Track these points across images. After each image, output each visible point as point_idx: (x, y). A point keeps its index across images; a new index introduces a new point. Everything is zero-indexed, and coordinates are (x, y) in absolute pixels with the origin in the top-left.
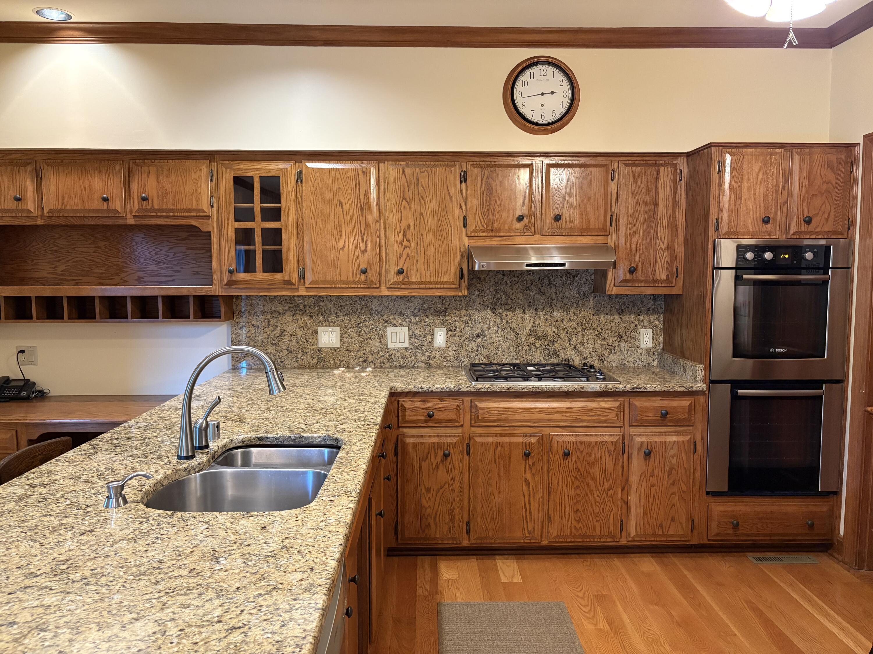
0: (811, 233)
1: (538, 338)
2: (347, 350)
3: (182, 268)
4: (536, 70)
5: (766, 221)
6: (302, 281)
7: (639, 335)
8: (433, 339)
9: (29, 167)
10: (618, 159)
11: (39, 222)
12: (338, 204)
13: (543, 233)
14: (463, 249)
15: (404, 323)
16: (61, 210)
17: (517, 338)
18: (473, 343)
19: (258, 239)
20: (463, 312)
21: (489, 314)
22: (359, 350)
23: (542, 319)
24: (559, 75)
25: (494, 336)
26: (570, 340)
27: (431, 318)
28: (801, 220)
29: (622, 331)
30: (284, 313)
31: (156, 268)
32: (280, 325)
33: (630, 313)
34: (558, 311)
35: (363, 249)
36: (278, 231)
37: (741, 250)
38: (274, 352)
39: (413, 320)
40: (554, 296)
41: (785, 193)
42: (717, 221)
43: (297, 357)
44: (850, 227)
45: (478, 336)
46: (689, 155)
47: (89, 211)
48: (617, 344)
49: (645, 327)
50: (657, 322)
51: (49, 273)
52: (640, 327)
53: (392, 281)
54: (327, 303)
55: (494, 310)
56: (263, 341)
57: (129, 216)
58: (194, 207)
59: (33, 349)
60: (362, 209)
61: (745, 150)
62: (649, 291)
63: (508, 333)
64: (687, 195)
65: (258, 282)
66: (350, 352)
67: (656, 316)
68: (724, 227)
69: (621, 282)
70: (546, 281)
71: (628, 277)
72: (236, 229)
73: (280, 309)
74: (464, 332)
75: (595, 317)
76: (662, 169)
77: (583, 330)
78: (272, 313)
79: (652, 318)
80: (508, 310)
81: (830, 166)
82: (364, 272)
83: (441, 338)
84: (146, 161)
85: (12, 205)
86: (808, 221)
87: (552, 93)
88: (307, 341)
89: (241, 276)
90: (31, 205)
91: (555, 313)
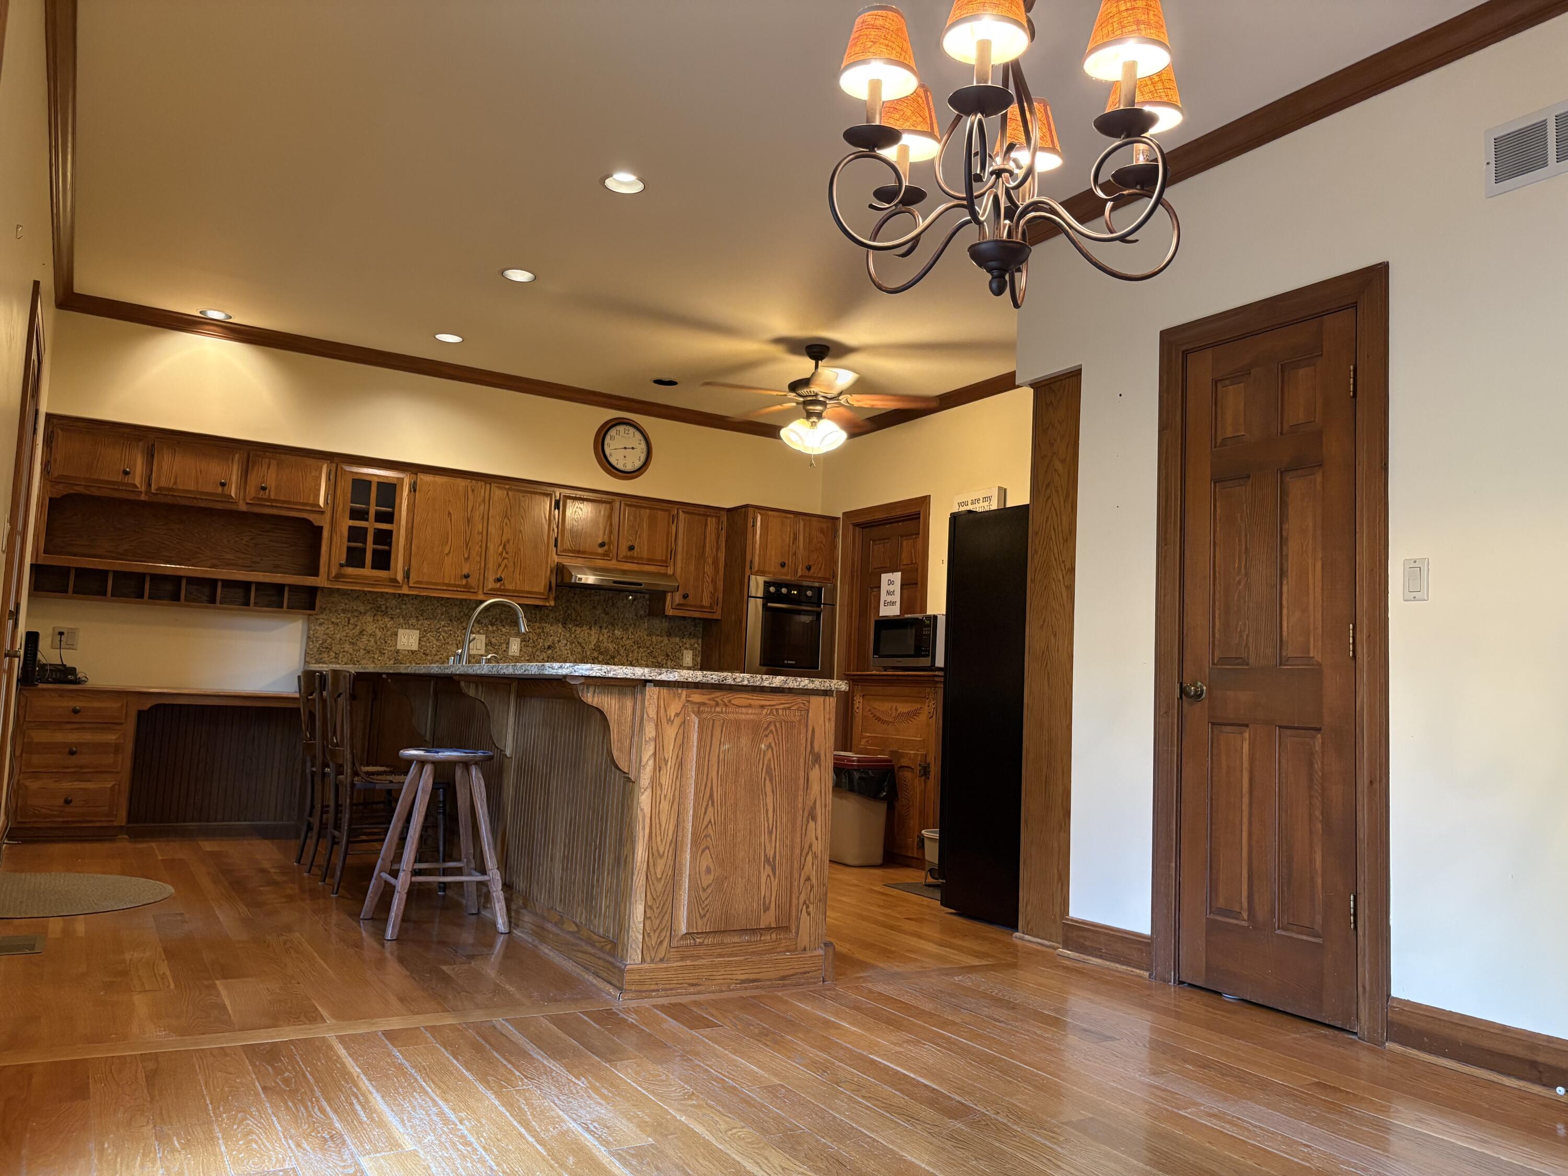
0: (811, 577)
1: (601, 653)
2: (424, 654)
3: (262, 560)
4: (621, 428)
5: (783, 565)
6: (406, 580)
7: (682, 655)
8: (507, 648)
9: (141, 444)
10: (679, 506)
11: (143, 497)
12: (447, 514)
13: (619, 559)
14: (553, 566)
15: (481, 631)
16: (172, 489)
17: (583, 652)
18: (545, 655)
19: (370, 538)
20: (537, 625)
21: (560, 628)
22: (436, 654)
23: (606, 636)
24: (638, 435)
25: (563, 648)
26: (627, 656)
27: (507, 627)
28: (804, 567)
29: (669, 651)
30: (365, 613)
31: (233, 557)
32: (359, 624)
33: (676, 636)
34: (619, 630)
35: (466, 556)
36: (390, 533)
37: (767, 584)
38: (351, 651)
39: (490, 628)
40: (616, 617)
41: (794, 546)
42: (751, 562)
43: (374, 657)
44: (834, 576)
45: (549, 647)
46: (729, 510)
47: (202, 493)
48: (664, 662)
49: (687, 649)
50: (696, 645)
51: (107, 552)
52: (683, 648)
53: (490, 587)
54: (409, 606)
55: (564, 625)
56: (341, 639)
57: (241, 502)
58: (311, 502)
59: (73, 632)
60: (468, 521)
61: (770, 512)
62: (697, 615)
63: (575, 647)
64: (726, 541)
65: (366, 577)
66: (427, 655)
67: (696, 640)
68: (756, 567)
69: (677, 605)
70: (610, 603)
71: (682, 601)
72: (350, 527)
73: (362, 609)
74: (536, 643)
75: (649, 638)
76: (709, 519)
77: (639, 648)
78: (353, 612)
79: (693, 641)
80: (577, 625)
81: (822, 531)
82: (467, 577)
83: (516, 647)
84: (267, 454)
85: (118, 478)
86: (809, 568)
87: (633, 448)
88: (386, 642)
89: (350, 570)
90: (138, 479)
91: (616, 632)
